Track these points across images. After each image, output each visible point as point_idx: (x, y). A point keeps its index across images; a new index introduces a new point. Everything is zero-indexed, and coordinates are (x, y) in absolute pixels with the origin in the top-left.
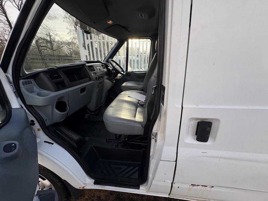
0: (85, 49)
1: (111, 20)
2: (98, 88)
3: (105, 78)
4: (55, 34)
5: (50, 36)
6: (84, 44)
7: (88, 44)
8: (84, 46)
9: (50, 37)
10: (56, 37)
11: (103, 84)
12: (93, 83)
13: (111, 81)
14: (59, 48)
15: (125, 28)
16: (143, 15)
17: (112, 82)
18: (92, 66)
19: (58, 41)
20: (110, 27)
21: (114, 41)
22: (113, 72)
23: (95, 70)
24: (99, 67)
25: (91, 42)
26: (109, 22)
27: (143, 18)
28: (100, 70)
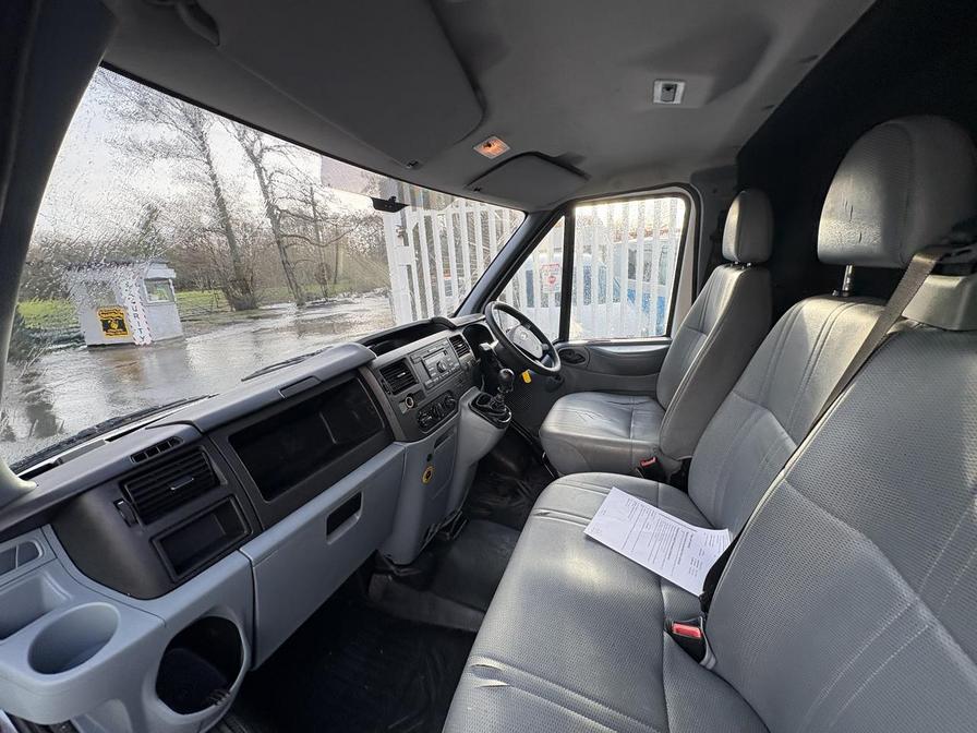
0: (406, 244)
1: (501, 136)
2: (430, 468)
3: (466, 404)
4: (327, 195)
5: (314, 204)
6: (404, 226)
7: (417, 227)
8: (403, 235)
9: (314, 209)
10: (329, 204)
11: (456, 438)
12: (403, 454)
13: (492, 422)
14: (338, 236)
15: (565, 164)
16: (681, 87)
17: (498, 425)
18: (400, 364)
19: (335, 218)
20: (492, 169)
21: (510, 221)
22: (505, 377)
23: (414, 382)
24: (439, 357)
25: (428, 221)
26: (489, 150)
27: (677, 101)
28: (442, 371)
